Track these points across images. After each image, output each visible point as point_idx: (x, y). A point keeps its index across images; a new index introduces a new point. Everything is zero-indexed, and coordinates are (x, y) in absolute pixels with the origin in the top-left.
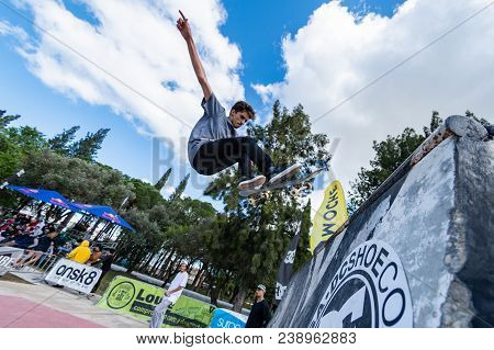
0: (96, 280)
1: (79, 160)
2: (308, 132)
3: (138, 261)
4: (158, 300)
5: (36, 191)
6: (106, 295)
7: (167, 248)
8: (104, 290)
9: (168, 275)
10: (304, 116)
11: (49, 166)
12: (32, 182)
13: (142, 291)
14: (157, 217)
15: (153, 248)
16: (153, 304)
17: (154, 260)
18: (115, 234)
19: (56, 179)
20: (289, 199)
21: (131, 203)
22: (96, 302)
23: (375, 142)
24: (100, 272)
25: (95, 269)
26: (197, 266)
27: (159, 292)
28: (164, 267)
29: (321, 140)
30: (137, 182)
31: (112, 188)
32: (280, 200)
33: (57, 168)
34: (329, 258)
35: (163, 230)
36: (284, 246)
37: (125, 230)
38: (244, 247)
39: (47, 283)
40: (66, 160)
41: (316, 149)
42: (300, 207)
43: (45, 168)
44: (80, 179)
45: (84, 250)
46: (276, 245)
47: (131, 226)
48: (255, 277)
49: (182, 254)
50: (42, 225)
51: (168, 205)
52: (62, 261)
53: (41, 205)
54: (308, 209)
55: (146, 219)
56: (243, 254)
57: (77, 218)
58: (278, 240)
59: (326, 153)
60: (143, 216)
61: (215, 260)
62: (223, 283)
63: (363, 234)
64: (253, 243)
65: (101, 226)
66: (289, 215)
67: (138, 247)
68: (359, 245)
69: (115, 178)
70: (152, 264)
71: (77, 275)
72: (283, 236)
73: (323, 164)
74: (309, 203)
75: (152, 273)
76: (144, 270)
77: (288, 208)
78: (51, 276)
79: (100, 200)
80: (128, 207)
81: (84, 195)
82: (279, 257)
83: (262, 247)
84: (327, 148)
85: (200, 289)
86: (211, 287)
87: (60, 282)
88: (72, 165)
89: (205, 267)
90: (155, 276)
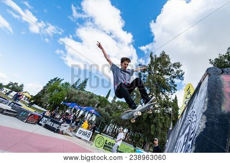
0: (91, 136)
1: (81, 91)
2: (170, 62)
3: (103, 129)
4: (113, 145)
5: (70, 104)
6: (94, 142)
7: (113, 123)
8: (93, 140)
9: (115, 135)
10: (166, 56)
11: (73, 95)
12: (68, 101)
13: (107, 140)
14: (108, 110)
15: (108, 123)
16: (111, 146)
17: (109, 128)
18: (94, 118)
19: (75, 99)
20: (164, 97)
21: (99, 105)
22: (92, 145)
23: (210, 60)
24: (92, 133)
25: (90, 132)
26: (126, 131)
27: (113, 141)
28: (112, 131)
29: (178, 65)
30: (99, 97)
31: (92, 100)
32: (160, 98)
33: (75, 95)
34: (183, 119)
35: (111, 115)
36: (165, 120)
37: (97, 116)
38: (146, 121)
39: (76, 136)
40: (77, 91)
41: (175, 70)
42: (171, 100)
43: (72, 95)
44: (82, 98)
45: (86, 124)
46: (161, 119)
47: (99, 115)
48: (153, 136)
49: (119, 126)
50: (72, 116)
51: (111, 105)
52: (80, 129)
53: (71, 109)
54: (176, 100)
55: (104, 111)
56: (145, 124)
57: (81, 112)
58: (162, 117)
59: (181, 71)
60: (103, 110)
61: (133, 128)
62: (138, 139)
63: (191, 108)
64: (150, 119)
65: (89, 115)
66: (165, 104)
67: (102, 123)
68: (190, 112)
69: (92, 96)
70: (108, 130)
71: (85, 134)
72: (164, 115)
73: (180, 77)
74: (176, 97)
75: (108, 134)
76: (105, 133)
77: (165, 101)
78: (77, 134)
79: (88, 105)
80: (97, 107)
81: (83, 103)
82: (163, 125)
83: (154, 121)
84: (181, 68)
85: (128, 142)
86: (132, 141)
87: (80, 137)
88: (79, 93)
89: (129, 131)
90: (110, 135)
